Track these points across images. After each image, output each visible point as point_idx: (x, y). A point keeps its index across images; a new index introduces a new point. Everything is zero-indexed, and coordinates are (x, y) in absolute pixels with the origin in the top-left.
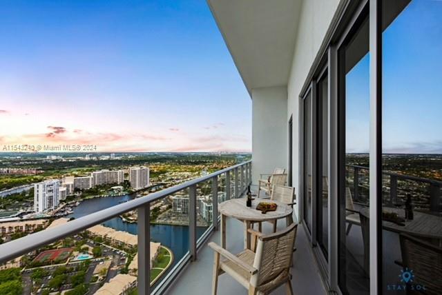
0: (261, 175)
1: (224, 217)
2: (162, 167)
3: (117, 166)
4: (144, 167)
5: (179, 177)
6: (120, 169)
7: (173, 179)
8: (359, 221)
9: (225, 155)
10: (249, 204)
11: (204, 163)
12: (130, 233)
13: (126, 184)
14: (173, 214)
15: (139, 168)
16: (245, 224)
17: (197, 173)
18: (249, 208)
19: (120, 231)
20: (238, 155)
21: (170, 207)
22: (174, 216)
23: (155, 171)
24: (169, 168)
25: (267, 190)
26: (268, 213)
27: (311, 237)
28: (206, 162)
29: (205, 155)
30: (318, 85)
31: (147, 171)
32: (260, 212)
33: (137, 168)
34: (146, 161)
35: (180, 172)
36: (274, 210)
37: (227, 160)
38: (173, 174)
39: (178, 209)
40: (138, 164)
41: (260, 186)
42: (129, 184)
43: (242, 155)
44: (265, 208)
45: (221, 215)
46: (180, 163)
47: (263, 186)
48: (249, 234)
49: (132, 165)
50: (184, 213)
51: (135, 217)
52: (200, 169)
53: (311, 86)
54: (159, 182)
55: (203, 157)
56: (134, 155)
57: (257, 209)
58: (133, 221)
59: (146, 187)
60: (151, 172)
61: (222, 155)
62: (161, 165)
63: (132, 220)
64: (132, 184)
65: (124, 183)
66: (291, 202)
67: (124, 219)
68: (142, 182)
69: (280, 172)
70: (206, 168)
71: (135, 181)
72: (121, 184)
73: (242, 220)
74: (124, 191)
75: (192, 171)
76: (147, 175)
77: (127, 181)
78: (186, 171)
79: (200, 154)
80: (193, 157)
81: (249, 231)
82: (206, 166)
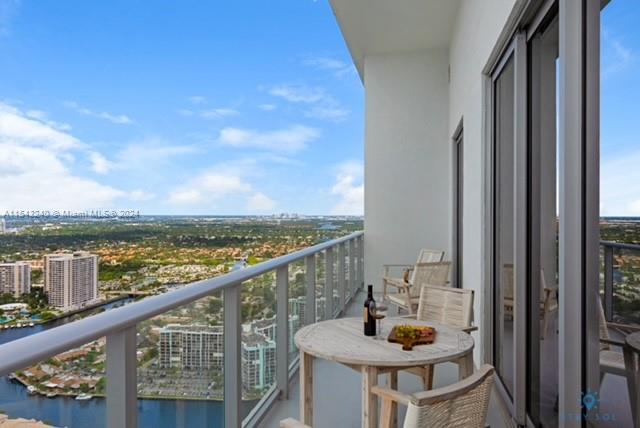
0: (387, 267)
1: (310, 359)
2: (130, 252)
3: (12, 250)
4: (85, 254)
5: (176, 279)
6: (19, 258)
7: (159, 284)
8: (622, 366)
9: (291, 222)
10: (370, 329)
11: (240, 242)
12: (46, 423)
13: (38, 298)
14: (160, 372)
15: (71, 256)
16: (365, 376)
17: (221, 267)
18: (370, 338)
19: (20, 420)
20: (325, 221)
21: (153, 354)
22: (163, 377)
23: (114, 262)
24: (150, 255)
25: (403, 303)
26: (416, 347)
27: (513, 407)
28: (244, 240)
29: (240, 222)
30: (529, 44)
31: (91, 264)
32: (399, 347)
33: (65, 256)
34: (88, 237)
35: (177, 264)
36: (431, 342)
37: (296, 236)
38: (160, 271)
39: (172, 359)
40: (67, 245)
41: (385, 293)
42: (44, 297)
43: (334, 223)
44: (409, 339)
45: (301, 356)
46: (178, 244)
47: (393, 293)
48: (374, 398)
49: (53, 249)
50: (188, 368)
51: (59, 381)
52: (229, 258)
53: (514, 45)
54: (124, 292)
55: (237, 226)
56: (55, 223)
57: (390, 341)
58: (56, 392)
59: (90, 303)
60: (103, 268)
61: (283, 223)
62: (127, 248)
63: (51, 389)
64: (52, 295)
65: (32, 296)
66: (465, 325)
67: (31, 388)
68: (80, 291)
69: (432, 257)
70: (245, 256)
71: (60, 288)
72: (24, 298)
73: (356, 367)
74: (31, 315)
75: (209, 263)
76: (91, 275)
77: (40, 289)
78: (193, 263)
79: (229, 221)
80: (212, 227)
81: (375, 390)
82: (244, 249)
